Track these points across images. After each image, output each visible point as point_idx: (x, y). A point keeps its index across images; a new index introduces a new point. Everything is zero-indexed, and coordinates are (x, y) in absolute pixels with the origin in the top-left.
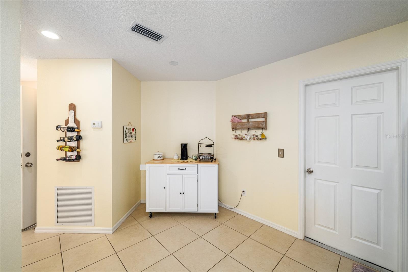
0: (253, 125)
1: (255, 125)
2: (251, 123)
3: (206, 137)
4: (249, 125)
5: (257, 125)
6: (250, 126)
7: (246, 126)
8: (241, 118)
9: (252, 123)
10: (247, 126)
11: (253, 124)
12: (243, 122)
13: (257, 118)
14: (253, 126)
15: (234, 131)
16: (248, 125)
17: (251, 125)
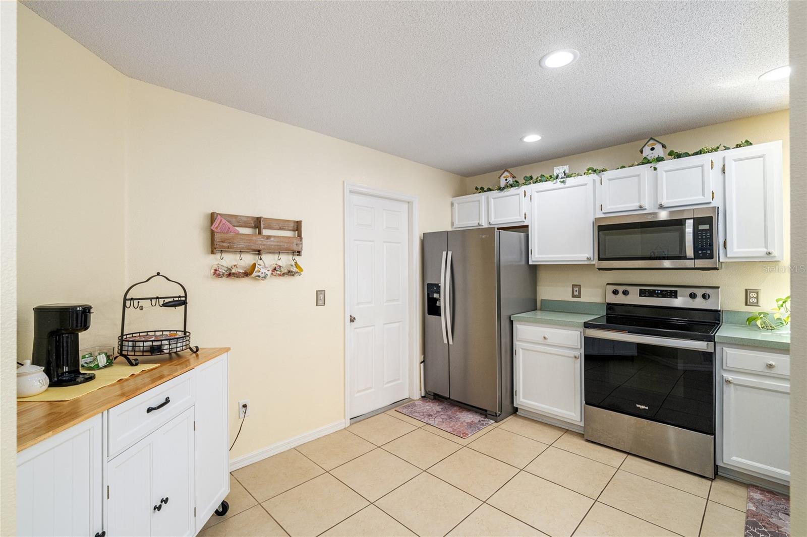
0: (278, 244)
1: (281, 244)
2: (272, 239)
3: (158, 274)
4: (268, 243)
5: (286, 245)
6: (269, 245)
7: (261, 244)
8: (238, 222)
9: (277, 240)
10: (264, 245)
11: (278, 242)
12: (241, 234)
13: (278, 229)
14: (278, 246)
15: (218, 256)
16: (264, 243)
17: (272, 243)
